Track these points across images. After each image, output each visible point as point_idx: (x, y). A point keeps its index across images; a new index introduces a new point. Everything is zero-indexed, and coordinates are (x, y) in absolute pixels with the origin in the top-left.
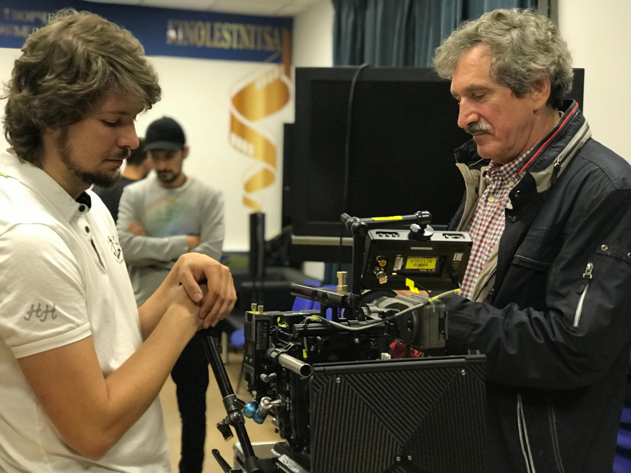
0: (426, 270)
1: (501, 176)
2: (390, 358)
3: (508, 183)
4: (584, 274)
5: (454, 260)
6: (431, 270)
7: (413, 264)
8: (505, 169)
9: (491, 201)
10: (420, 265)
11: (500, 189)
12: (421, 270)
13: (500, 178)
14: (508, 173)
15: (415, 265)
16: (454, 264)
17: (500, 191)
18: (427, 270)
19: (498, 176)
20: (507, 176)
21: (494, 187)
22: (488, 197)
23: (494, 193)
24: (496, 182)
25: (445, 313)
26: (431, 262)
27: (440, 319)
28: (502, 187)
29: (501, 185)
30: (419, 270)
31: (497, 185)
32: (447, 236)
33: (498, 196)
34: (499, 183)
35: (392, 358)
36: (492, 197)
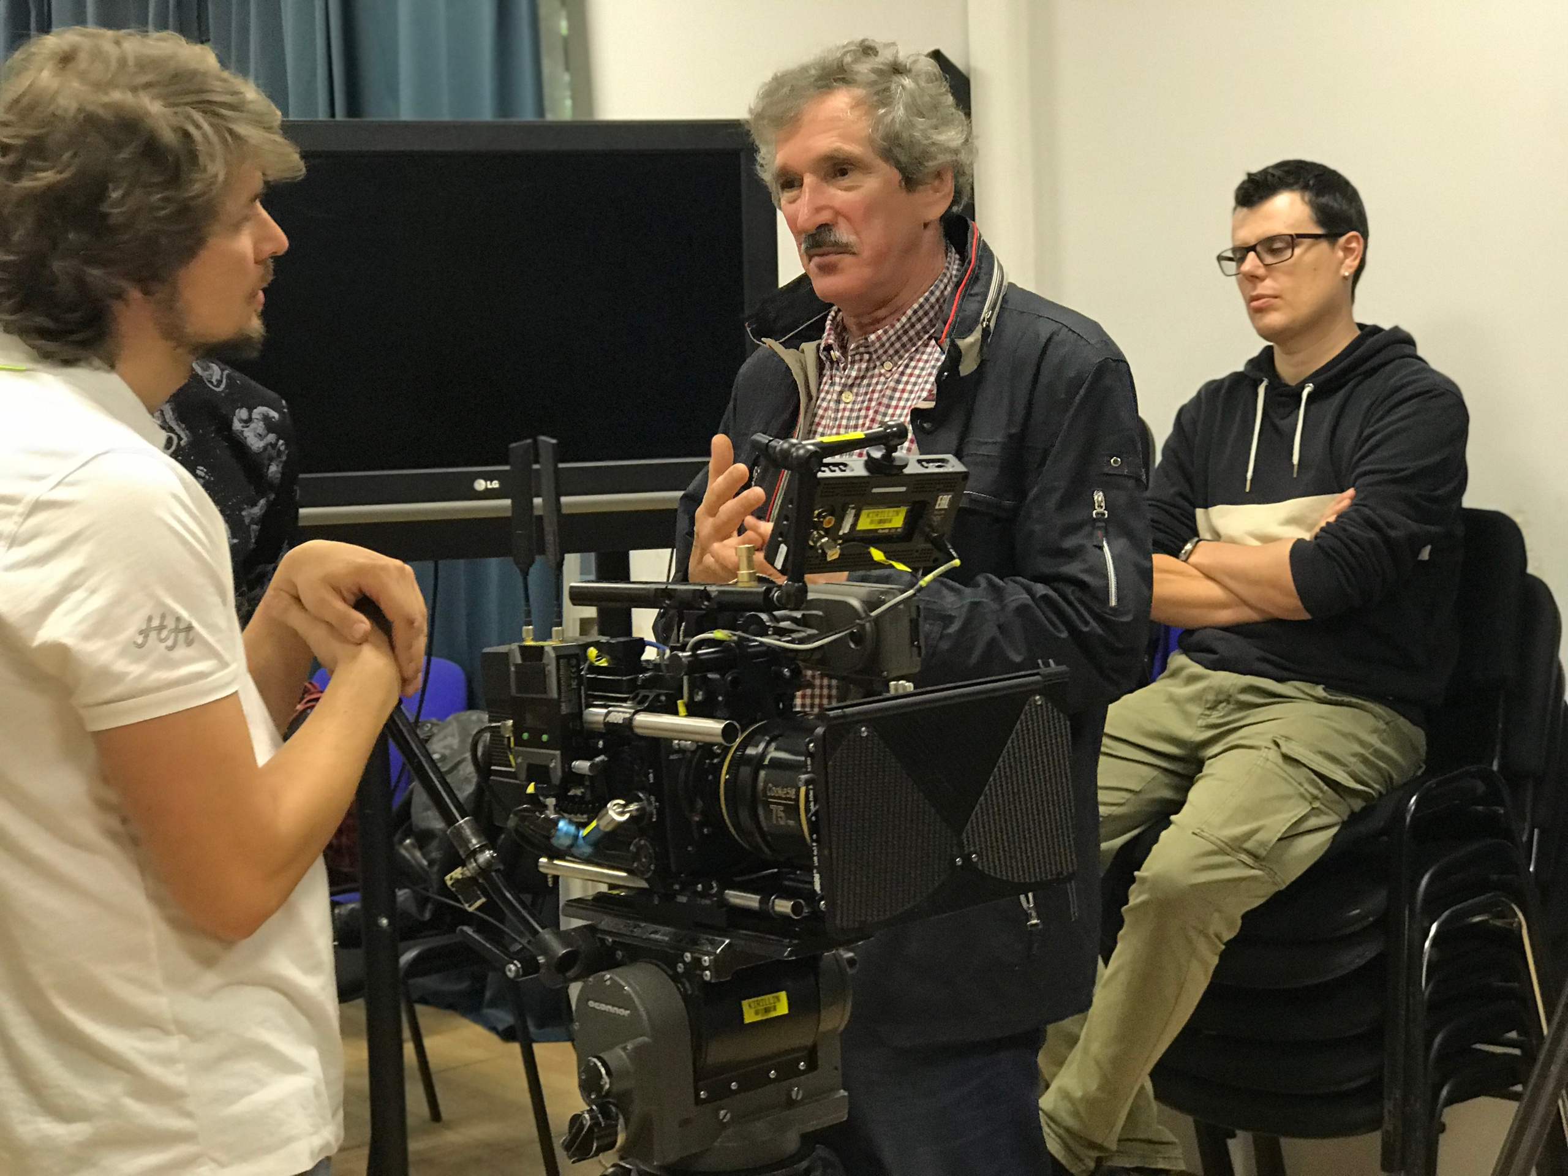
0: (887, 531)
1: (867, 353)
2: (912, 689)
3: (882, 364)
4: (1094, 512)
5: (937, 507)
6: (897, 528)
7: (869, 520)
8: (879, 338)
9: (848, 401)
10: (881, 522)
11: (863, 377)
12: (880, 531)
13: (866, 357)
14: (883, 345)
15: (872, 522)
16: (936, 515)
17: (865, 382)
18: (890, 529)
19: (862, 354)
20: (880, 352)
21: (854, 374)
22: (841, 393)
23: (852, 385)
24: (856, 367)
25: (918, 607)
26: (897, 513)
27: (911, 621)
28: (869, 374)
29: (867, 369)
30: (876, 530)
31: (859, 370)
32: (924, 463)
33: (862, 390)
34: (864, 366)
35: (915, 688)
36: (849, 393)
